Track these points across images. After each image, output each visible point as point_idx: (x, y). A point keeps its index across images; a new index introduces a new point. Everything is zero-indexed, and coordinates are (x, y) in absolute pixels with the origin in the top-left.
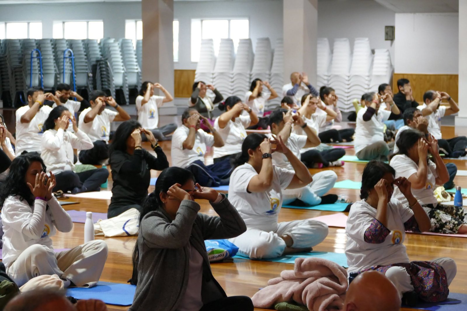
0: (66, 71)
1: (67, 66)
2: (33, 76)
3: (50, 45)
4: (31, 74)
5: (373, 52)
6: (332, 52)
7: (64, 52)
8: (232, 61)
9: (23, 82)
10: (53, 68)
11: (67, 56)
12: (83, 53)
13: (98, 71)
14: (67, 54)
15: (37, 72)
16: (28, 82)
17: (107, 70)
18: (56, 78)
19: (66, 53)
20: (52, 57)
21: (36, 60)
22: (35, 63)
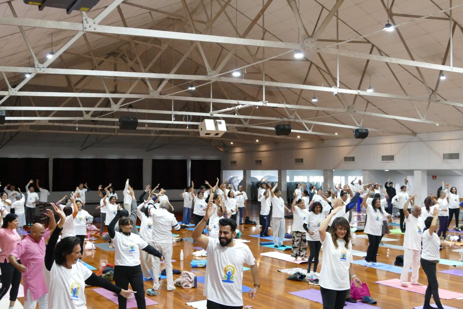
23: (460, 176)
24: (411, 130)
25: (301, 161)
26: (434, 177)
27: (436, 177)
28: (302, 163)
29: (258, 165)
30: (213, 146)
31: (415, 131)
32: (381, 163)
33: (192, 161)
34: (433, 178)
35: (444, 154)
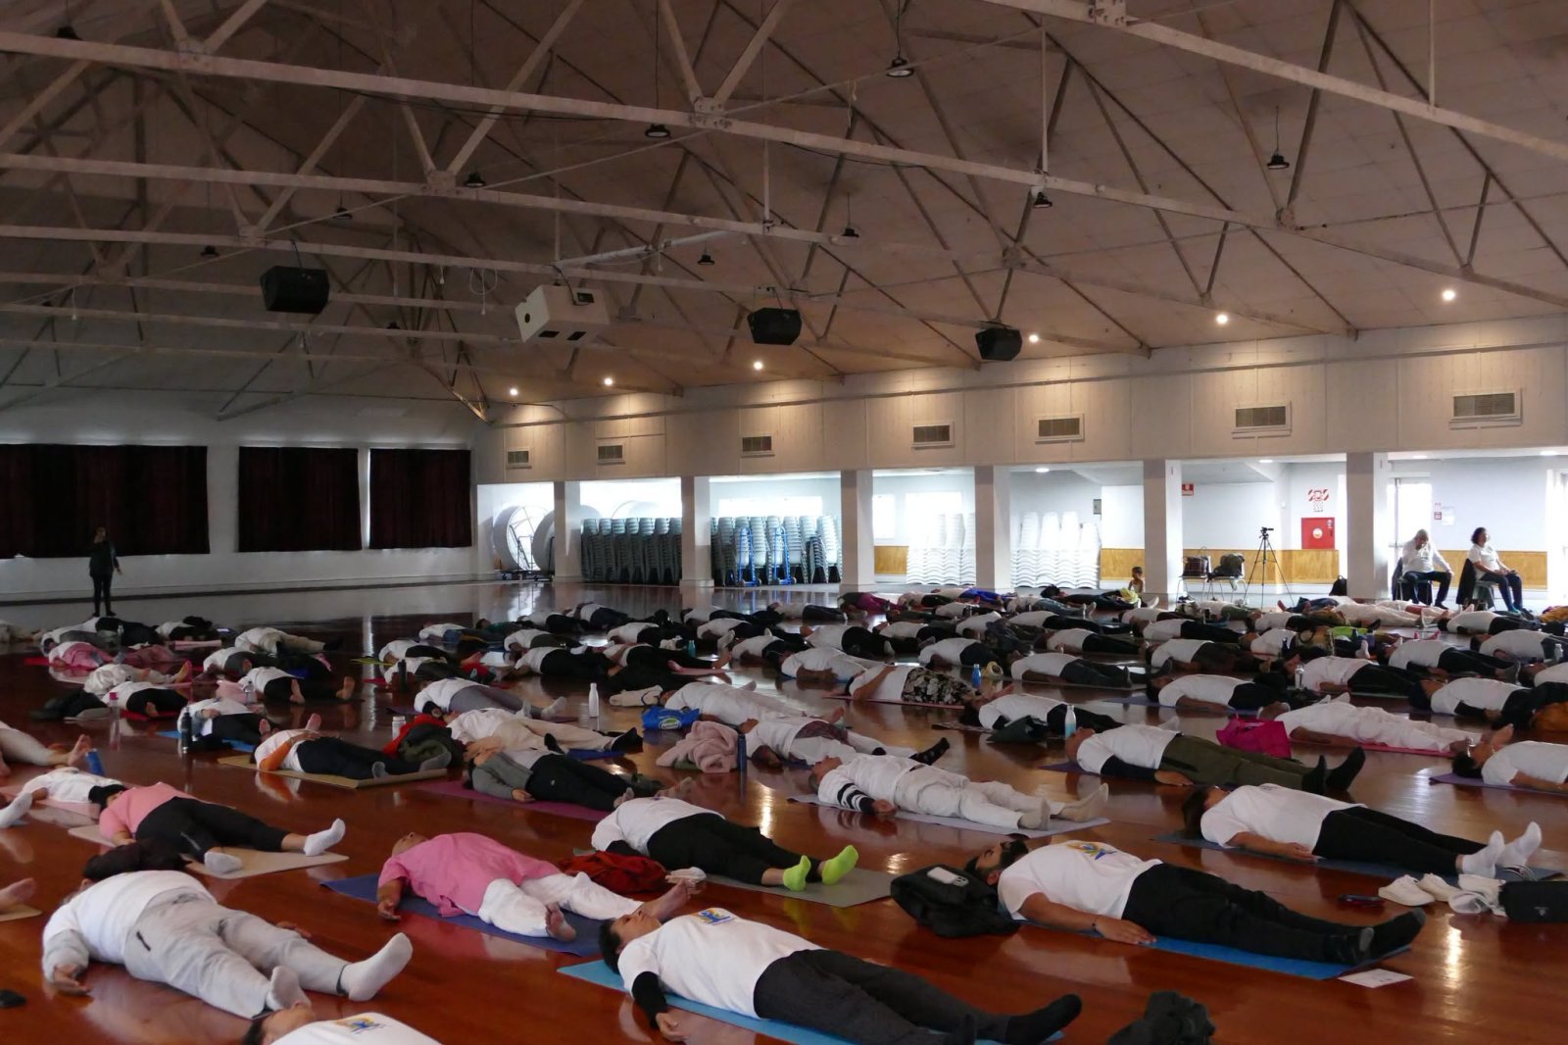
0: (778, 549)
1: (779, 544)
2: (742, 554)
3: (761, 523)
4: (740, 552)
5: (1081, 526)
6: (1041, 526)
7: (776, 529)
8: (944, 537)
9: (733, 561)
10: (764, 546)
11: (780, 533)
12: (796, 530)
13: (812, 548)
14: (779, 532)
15: (747, 550)
16: (737, 560)
17: (820, 547)
18: (767, 556)
19: (778, 530)
20: (764, 535)
21: (746, 538)
22: (745, 540)
23: (1271, 481)
24: (1135, 337)
25: (766, 442)
26: (1187, 487)
27: (1191, 488)
28: (768, 452)
29: (609, 461)
30: (459, 400)
31: (1152, 341)
32: (1038, 443)
33: (375, 453)
34: (1187, 492)
35: (1239, 413)
